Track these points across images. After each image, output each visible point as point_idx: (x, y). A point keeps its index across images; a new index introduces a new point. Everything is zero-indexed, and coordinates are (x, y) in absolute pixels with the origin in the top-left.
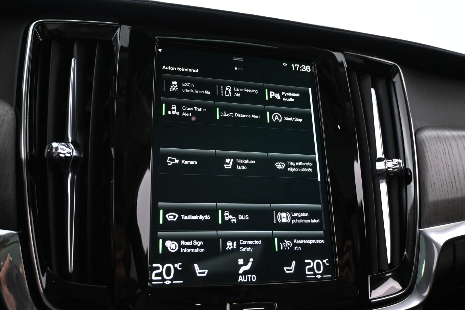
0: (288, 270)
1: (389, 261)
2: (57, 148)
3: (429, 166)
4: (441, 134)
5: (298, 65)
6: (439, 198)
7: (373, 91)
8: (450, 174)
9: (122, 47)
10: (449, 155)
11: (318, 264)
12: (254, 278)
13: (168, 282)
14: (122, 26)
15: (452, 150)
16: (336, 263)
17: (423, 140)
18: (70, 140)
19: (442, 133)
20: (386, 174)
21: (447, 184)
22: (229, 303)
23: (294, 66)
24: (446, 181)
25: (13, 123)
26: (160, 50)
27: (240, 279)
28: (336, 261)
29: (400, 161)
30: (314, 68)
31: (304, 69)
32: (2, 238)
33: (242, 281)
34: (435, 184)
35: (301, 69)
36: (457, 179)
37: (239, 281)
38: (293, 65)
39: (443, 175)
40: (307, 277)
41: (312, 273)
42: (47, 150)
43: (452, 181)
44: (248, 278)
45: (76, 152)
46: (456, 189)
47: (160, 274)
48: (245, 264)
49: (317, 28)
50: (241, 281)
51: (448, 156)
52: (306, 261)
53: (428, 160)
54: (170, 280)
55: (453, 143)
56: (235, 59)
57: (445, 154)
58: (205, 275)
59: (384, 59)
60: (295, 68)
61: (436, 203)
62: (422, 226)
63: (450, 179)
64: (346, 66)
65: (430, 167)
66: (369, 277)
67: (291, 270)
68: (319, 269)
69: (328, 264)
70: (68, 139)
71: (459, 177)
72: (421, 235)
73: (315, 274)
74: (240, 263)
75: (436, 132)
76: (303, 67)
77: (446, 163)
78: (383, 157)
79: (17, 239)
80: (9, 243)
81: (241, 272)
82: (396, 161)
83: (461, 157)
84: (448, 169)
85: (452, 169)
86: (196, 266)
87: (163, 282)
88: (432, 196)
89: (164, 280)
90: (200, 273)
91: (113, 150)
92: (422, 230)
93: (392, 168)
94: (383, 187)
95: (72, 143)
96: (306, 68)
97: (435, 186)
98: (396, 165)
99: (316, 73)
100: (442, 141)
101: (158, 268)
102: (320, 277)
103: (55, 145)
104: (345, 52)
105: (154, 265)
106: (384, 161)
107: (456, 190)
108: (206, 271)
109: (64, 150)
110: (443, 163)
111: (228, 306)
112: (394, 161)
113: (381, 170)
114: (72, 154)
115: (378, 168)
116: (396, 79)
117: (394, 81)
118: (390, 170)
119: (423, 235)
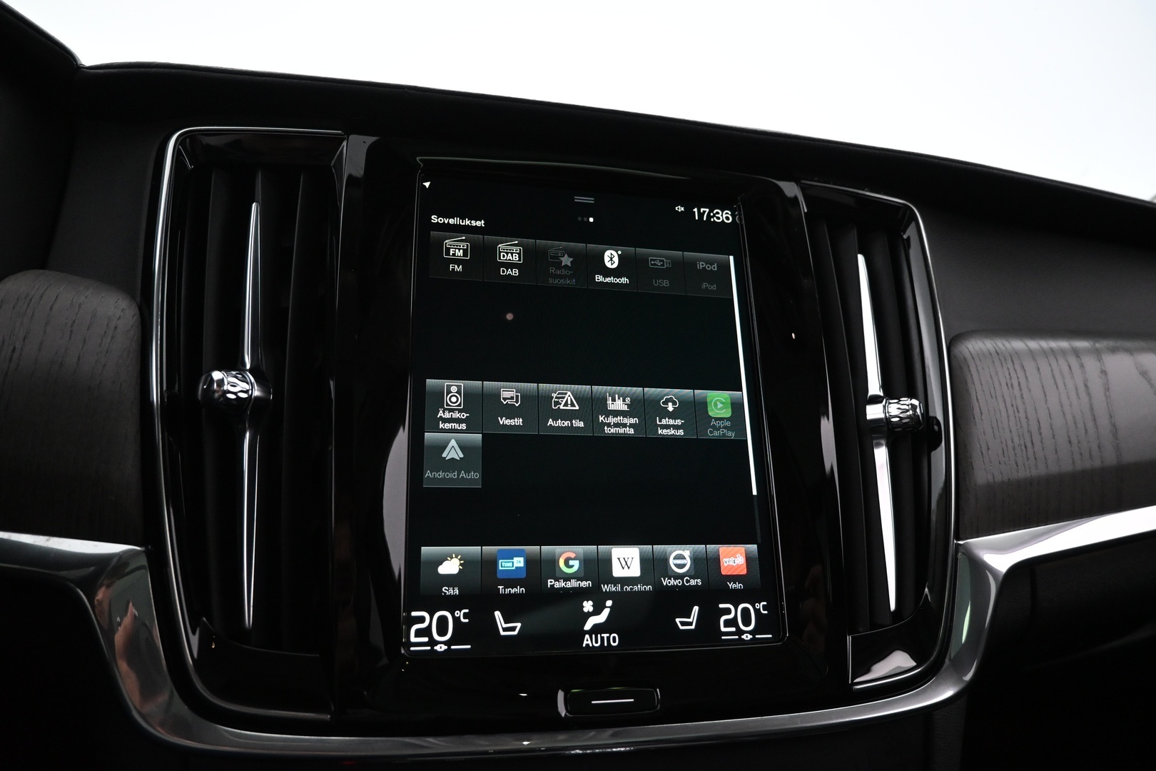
0: (683, 624)
1: (893, 606)
2: (221, 382)
3: (977, 412)
4: (1004, 345)
5: (707, 210)
6: (998, 478)
7: (861, 258)
8: (1021, 427)
9: (350, 177)
10: (1021, 390)
11: (745, 611)
12: (614, 640)
13: (440, 648)
14: (352, 137)
15: (1027, 378)
16: (782, 609)
17: (965, 359)
18: (248, 367)
19: (1007, 344)
20: (885, 429)
21: (1014, 449)
22: (562, 690)
23: (699, 211)
24: (1013, 442)
25: (135, 334)
26: (427, 184)
27: (587, 641)
28: (782, 605)
29: (915, 402)
30: (740, 215)
31: (718, 218)
32: (115, 560)
33: (591, 645)
34: (990, 447)
35: (713, 217)
36: (1036, 438)
37: (584, 645)
38: (696, 210)
39: (1007, 430)
40: (723, 638)
41: (733, 629)
42: (202, 386)
43: (1025, 443)
44: (602, 639)
45: (260, 388)
46: (1036, 459)
47: (426, 632)
48: (597, 611)
49: (745, 134)
50: (587, 645)
51: (1017, 392)
52: (721, 606)
53: (975, 401)
54: (444, 643)
55: (1030, 366)
56: (578, 199)
57: (1012, 385)
58: (515, 633)
59: (884, 194)
60: (701, 215)
61: (991, 488)
62: (962, 536)
63: (1022, 439)
64: (806, 211)
65: (979, 414)
66: (849, 639)
67: (690, 624)
68: (747, 623)
69: (766, 612)
70: (244, 364)
71: (1040, 434)
72: (960, 554)
73: (740, 632)
74: (585, 610)
75: (992, 341)
76: (718, 213)
77: (1012, 405)
78: (882, 394)
79: (143, 561)
80: (128, 570)
81: (588, 627)
82: (906, 402)
83: (1045, 393)
84: (1018, 419)
85: (1027, 418)
86: (498, 614)
87: (432, 648)
88: (983, 474)
89: (433, 643)
90: (505, 630)
91: (331, 383)
92: (961, 542)
93: (899, 417)
94: (881, 455)
95: (251, 371)
96: (722, 215)
97: (990, 452)
98: (908, 411)
99: (742, 225)
100: (1005, 360)
101: (422, 620)
102: (749, 639)
103: (217, 375)
104: (803, 181)
105: (414, 614)
106: (881, 402)
107: (1034, 460)
108: (519, 625)
109: (235, 386)
110: (1006, 406)
111: (561, 695)
112: (901, 402)
113: (876, 421)
114: (250, 392)
115: (869, 417)
116: (910, 232)
117: (905, 237)
118: (894, 420)
119: (963, 553)
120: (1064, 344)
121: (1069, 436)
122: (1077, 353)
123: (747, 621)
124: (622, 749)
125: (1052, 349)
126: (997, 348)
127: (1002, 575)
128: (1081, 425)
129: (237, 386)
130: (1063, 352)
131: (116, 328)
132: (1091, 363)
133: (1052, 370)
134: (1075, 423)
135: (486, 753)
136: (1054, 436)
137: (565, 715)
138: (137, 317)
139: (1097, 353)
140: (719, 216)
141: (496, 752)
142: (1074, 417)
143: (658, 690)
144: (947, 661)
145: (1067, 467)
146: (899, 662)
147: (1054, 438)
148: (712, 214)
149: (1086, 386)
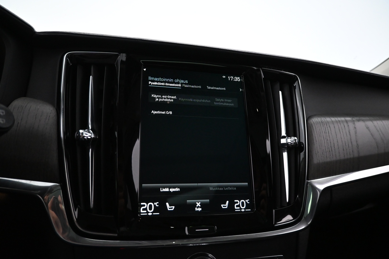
0: (224, 206)
1: (287, 200)
2: (82, 133)
3: (315, 141)
4: (324, 120)
5: (233, 77)
6: (321, 161)
7: (280, 92)
8: (328, 145)
10: (329, 134)
11: (243, 203)
13: (150, 214)
14: (121, 54)
15: (331, 130)
16: (254, 202)
17: (312, 124)
18: (90, 128)
19: (325, 119)
20: (287, 147)
21: (326, 152)
22: (187, 227)
23: (230, 77)
24: (326, 150)
25: (55, 118)
26: (145, 70)
28: (254, 201)
29: (296, 138)
30: (243, 79)
31: (236, 80)
34: (319, 152)
35: (234, 79)
36: (333, 149)
38: (229, 77)
39: (324, 146)
40: (236, 210)
41: (239, 208)
42: (76, 135)
45: (94, 135)
46: (333, 155)
47: (145, 209)
51: (327, 134)
52: (235, 201)
53: (315, 137)
54: (151, 212)
55: (332, 126)
57: (326, 133)
58: (173, 209)
59: (288, 72)
60: (231, 79)
61: (319, 164)
62: (309, 179)
63: (329, 149)
64: (263, 77)
66: (274, 211)
67: (226, 206)
68: (243, 206)
69: (249, 203)
70: (89, 127)
71: (334, 147)
72: (308, 185)
73: (241, 209)
75: (321, 119)
76: (236, 78)
77: (326, 139)
78: (286, 136)
82: (293, 138)
83: (336, 135)
84: (327, 143)
85: (330, 142)
86: (167, 204)
87: (147, 214)
88: (316, 160)
89: (148, 212)
90: (169, 208)
91: (116, 133)
92: (309, 181)
93: (291, 143)
94: (285, 155)
95: (91, 129)
96: (237, 79)
97: (318, 153)
98: (293, 141)
99: (243, 82)
100: (324, 124)
101: (144, 205)
102: (243, 211)
103: (81, 131)
104: (262, 68)
105: (142, 204)
106: (286, 138)
108: (174, 207)
109: (87, 135)
110: (324, 139)
111: (186, 228)
112: (292, 138)
113: (284, 144)
114: (91, 136)
115: (282, 142)
116: (296, 84)
117: (294, 85)
118: (289, 144)
119: (309, 184)
120: (343, 119)
121: (343, 148)
122: (347, 121)
123: (243, 205)
124: (205, 244)
125: (339, 121)
126: (322, 121)
127: (321, 191)
128: (347, 144)
129: (87, 134)
130: (342, 121)
131: (49, 116)
132: (351, 124)
133: (339, 127)
134: (345, 144)
135: (163, 245)
136: (339, 148)
137: (188, 234)
138: (56, 113)
139: (353, 121)
140: (236, 79)
141: (166, 245)
142: (345, 142)
143: (216, 227)
144: (303, 217)
145: (342, 157)
146: (289, 218)
147: (339, 149)
148: (234, 78)
149: (349, 132)
